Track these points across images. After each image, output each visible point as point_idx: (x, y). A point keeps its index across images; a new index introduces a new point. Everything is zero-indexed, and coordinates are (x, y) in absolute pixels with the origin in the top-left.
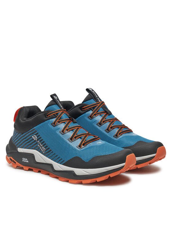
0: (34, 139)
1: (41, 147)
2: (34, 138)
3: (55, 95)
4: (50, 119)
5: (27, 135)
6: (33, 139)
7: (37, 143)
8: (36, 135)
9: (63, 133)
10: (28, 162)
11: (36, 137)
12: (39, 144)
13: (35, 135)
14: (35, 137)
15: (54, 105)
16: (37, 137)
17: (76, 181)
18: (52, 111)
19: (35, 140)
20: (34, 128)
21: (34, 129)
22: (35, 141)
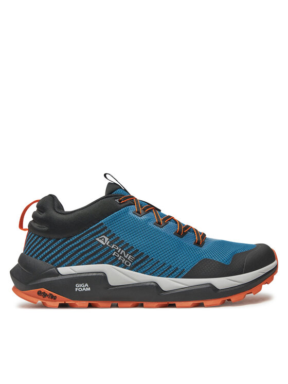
0: (102, 242)
1: (122, 255)
2: (100, 241)
6: (100, 244)
7: (110, 249)
8: (106, 236)
10: (89, 289)
11: (107, 239)
12: (117, 251)
13: (103, 235)
16: (109, 238)
17: (219, 301)
19: (104, 244)
21: (102, 224)
22: (105, 246)
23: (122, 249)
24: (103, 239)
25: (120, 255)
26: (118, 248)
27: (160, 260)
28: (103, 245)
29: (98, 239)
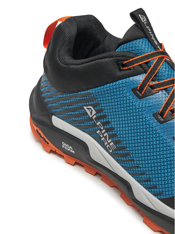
0: (89, 113)
1: (106, 138)
2: (87, 111)
3: (141, 11)
4: (129, 77)
5: (73, 100)
6: (86, 114)
7: (95, 125)
8: (94, 107)
9: (162, 120)
10: (73, 152)
11: (94, 112)
12: (101, 130)
13: (90, 105)
14: (91, 112)
15: (138, 40)
16: (97, 112)
18: (136, 55)
20: (90, 91)
22: (91, 119)
23: (107, 131)
24: (90, 110)
25: (103, 136)
26: (102, 128)
27: (141, 166)
28: (89, 117)
29: (85, 107)
